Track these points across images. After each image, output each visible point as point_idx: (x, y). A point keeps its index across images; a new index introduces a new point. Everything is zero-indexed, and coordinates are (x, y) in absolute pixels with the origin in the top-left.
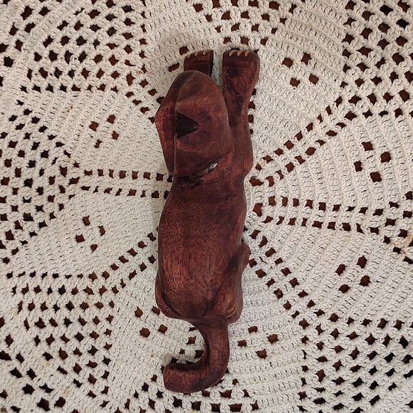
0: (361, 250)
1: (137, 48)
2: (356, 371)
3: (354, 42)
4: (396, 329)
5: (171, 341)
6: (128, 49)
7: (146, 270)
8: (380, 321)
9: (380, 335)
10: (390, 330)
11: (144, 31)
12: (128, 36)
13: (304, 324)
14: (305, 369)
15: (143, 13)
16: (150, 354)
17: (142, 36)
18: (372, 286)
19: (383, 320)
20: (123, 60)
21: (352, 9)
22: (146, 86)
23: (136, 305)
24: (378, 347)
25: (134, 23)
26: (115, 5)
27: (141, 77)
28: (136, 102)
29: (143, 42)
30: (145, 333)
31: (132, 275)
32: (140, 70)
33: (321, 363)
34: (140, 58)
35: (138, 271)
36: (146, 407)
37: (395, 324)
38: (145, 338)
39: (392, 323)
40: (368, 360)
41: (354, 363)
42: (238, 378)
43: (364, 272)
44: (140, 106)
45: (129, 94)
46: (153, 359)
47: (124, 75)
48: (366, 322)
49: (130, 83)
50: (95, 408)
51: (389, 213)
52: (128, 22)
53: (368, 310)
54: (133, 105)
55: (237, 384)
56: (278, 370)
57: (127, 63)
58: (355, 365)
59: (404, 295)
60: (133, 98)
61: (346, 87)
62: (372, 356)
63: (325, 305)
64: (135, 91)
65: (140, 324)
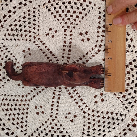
0: (101, 91)
1: (37, 28)
2: (99, 127)
3: (100, 29)
4: (111, 115)
5: (45, 116)
6: (34, 28)
7: (38, 95)
8: (106, 112)
9: (106, 116)
10: (109, 115)
11: (39, 23)
12: (34, 24)
13: (84, 112)
14: (84, 125)
15: (39, 18)
16: (39, 120)
17: (38, 25)
18: (105, 102)
19: (107, 112)
20: (32, 32)
21: (100, 19)
22: (39, 40)
23: (35, 105)
24: (106, 120)
25: (36, 21)
26: (30, 15)
27: (37, 37)
28: (36, 44)
29: (39, 26)
30: (38, 113)
31: (34, 96)
32: (38, 35)
33: (89, 124)
34: (38, 31)
35: (36, 95)
36: (38, 135)
37: (111, 113)
38: (38, 115)
39: (110, 113)
40: (103, 124)
41: (99, 124)
42: (65, 128)
43: (102, 97)
44: (38, 45)
45: (34, 42)
46: (40, 121)
47: (33, 36)
48: (102, 112)
49: (35, 39)
50: (23, 135)
52: (34, 20)
53: (103, 109)
54: (35, 45)
55: (64, 129)
56: (76, 126)
57: (34, 32)
58: (99, 125)
59: (114, 105)
60: (35, 43)
61: (98, 42)
62: (104, 122)
63: (90, 107)
64: (36, 41)
65: (36, 111)
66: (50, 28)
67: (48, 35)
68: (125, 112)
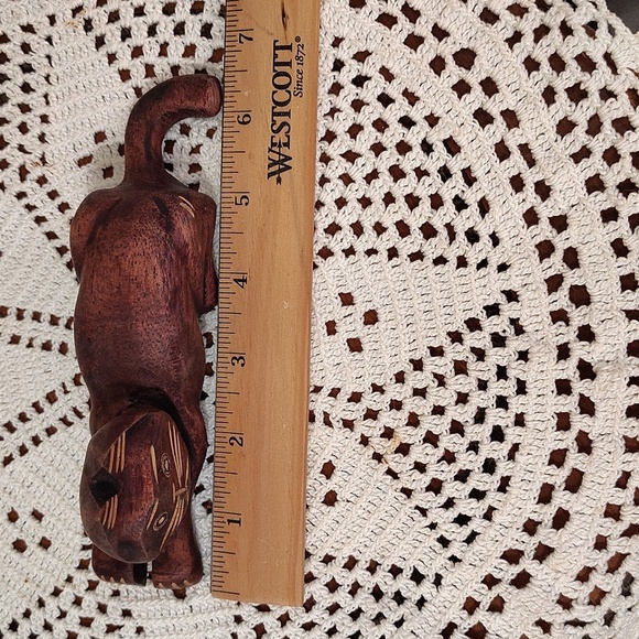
0: (326, 451)
1: (36, 128)
2: (310, 630)
3: (335, 143)
4: (368, 573)
5: (54, 561)
6: (23, 128)
7: (27, 455)
8: (346, 560)
9: (345, 579)
10: (359, 573)
11: (48, 103)
12: (25, 108)
14: (238, 620)
15: (49, 76)
16: (24, 578)
17: (44, 110)
18: (340, 506)
19: (351, 558)
20: (14, 144)
21: (338, 95)
22: (44, 185)
23: (10, 504)
24: (342, 596)
25: (34, 90)
26: (9, 60)
27: (35, 173)
28: (30, 208)
29: (44, 119)
30: (19, 546)
31: (7, 461)
32: (38, 160)
33: (261, 613)
34: (38, 142)
35: (16, 454)
37: (368, 565)
38: (19, 554)
39: (363, 564)
40: (326, 615)
41: (307, 618)
42: (144, 626)
43: (330, 485)
44: (35, 213)
45: (21, 195)
46: (27, 585)
47: (15, 166)
48: (328, 559)
49: (23, 179)
51: (370, 401)
52: (26, 88)
53: (331, 541)
54: (24, 211)
55: (142, 634)
56: (199, 618)
57: (21, 148)
58: (309, 620)
59: (383, 524)
60: (24, 201)
61: (322, 209)
62: (333, 609)
64: (29, 192)
65: (14, 533)
66: (96, 129)
67: (85, 164)
68: (435, 563)
